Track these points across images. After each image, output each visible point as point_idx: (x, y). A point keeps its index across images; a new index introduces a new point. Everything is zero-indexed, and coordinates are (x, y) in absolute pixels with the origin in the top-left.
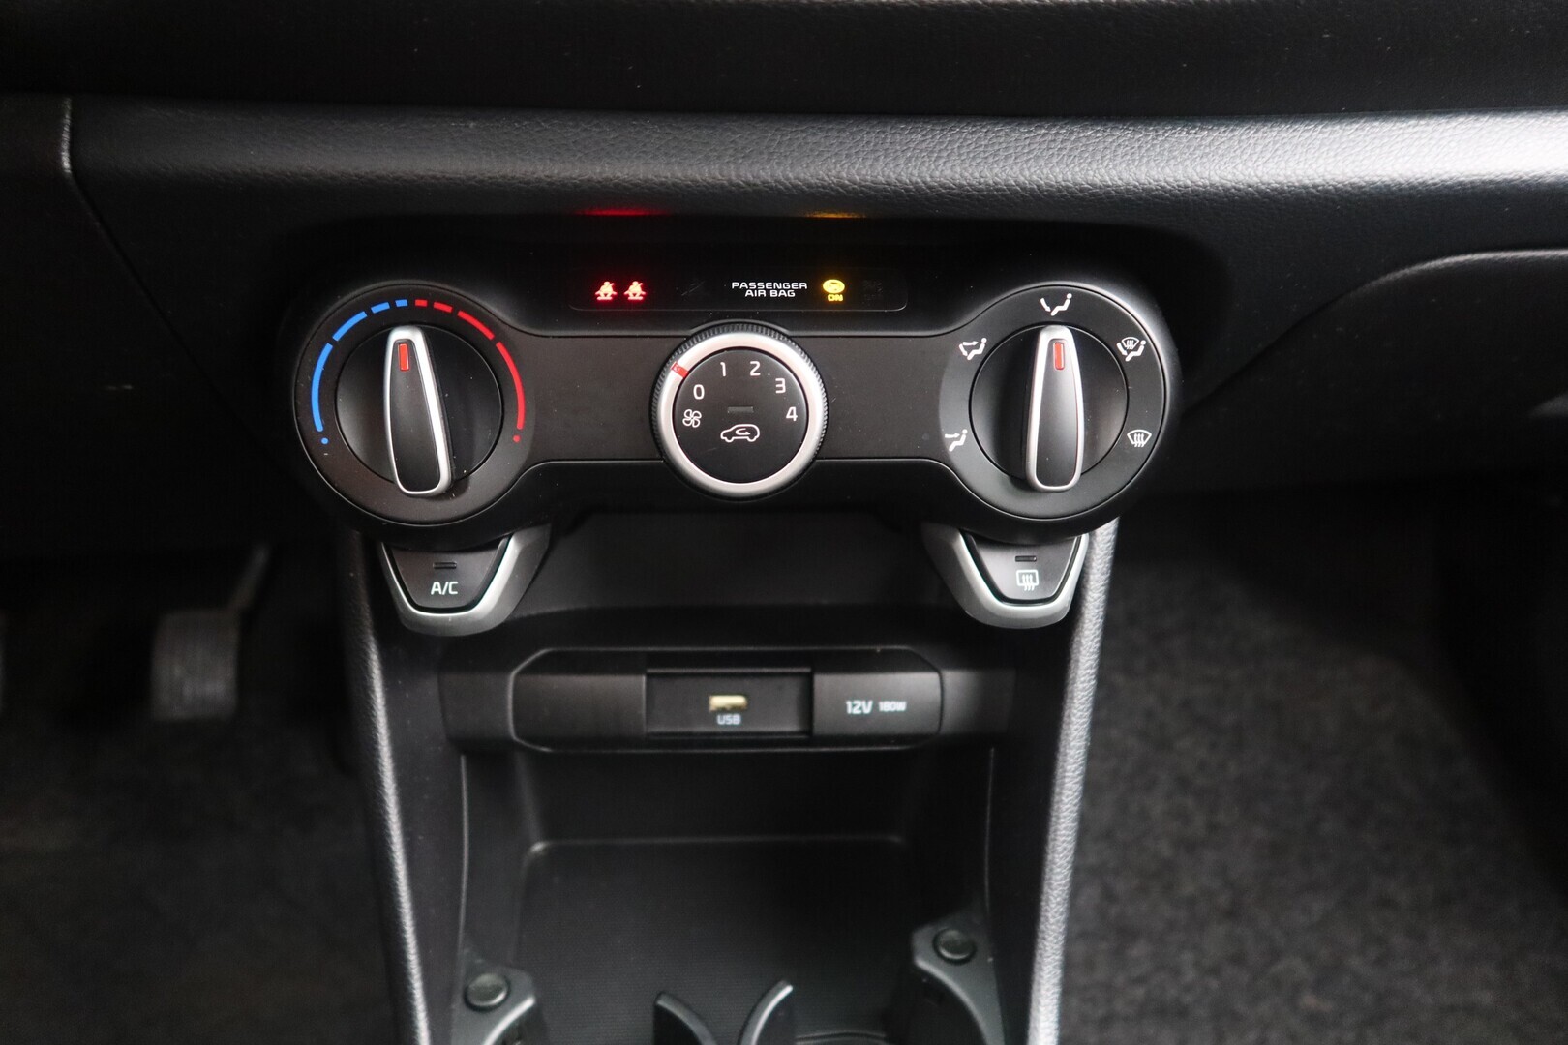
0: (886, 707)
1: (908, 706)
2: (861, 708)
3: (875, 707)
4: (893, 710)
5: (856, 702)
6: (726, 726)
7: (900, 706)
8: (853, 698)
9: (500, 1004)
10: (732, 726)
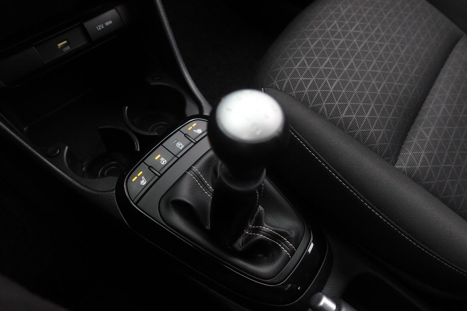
0: (107, 24)
1: (112, 22)
2: (101, 27)
3: (104, 25)
4: (109, 24)
5: (98, 26)
6: (66, 51)
7: (111, 22)
8: (97, 25)
9: (59, 152)
10: (68, 50)
